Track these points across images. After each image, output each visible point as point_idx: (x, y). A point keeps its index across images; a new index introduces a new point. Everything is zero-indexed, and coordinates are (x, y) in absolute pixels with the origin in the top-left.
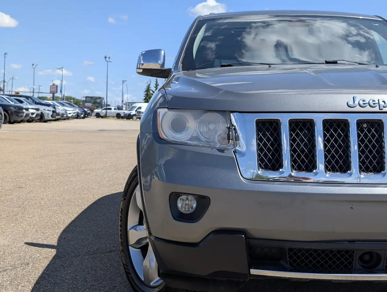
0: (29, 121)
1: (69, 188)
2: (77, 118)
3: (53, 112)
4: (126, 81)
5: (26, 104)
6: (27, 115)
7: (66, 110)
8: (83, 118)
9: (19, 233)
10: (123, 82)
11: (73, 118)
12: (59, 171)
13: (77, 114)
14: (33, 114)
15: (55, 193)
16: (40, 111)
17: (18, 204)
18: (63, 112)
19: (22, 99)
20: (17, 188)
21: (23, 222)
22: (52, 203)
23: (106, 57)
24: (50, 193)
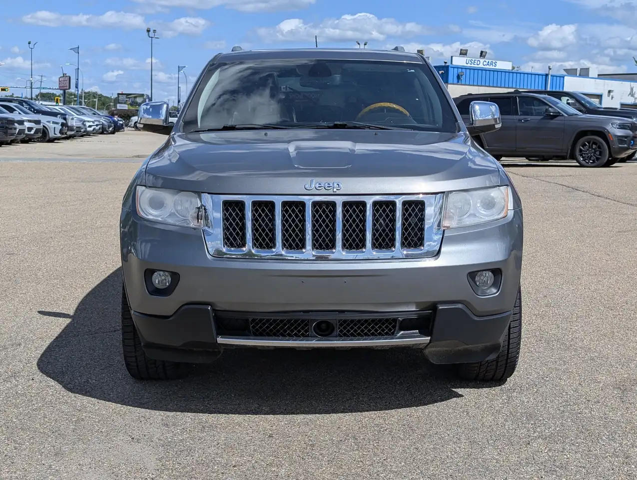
0: (24, 141)
1: (76, 254)
2: (102, 133)
3: (63, 125)
4: (185, 67)
5: (19, 113)
6: (21, 132)
7: (85, 121)
8: (113, 133)
9: (10, 312)
10: (180, 69)
11: (95, 133)
12: (64, 229)
13: (101, 126)
14: (30, 129)
15: (57, 262)
16: (42, 124)
17: (8, 277)
18: (80, 124)
19: (12, 105)
20: (7, 255)
21: (14, 299)
22: (52, 274)
23: (148, 31)
24: (49, 261)
